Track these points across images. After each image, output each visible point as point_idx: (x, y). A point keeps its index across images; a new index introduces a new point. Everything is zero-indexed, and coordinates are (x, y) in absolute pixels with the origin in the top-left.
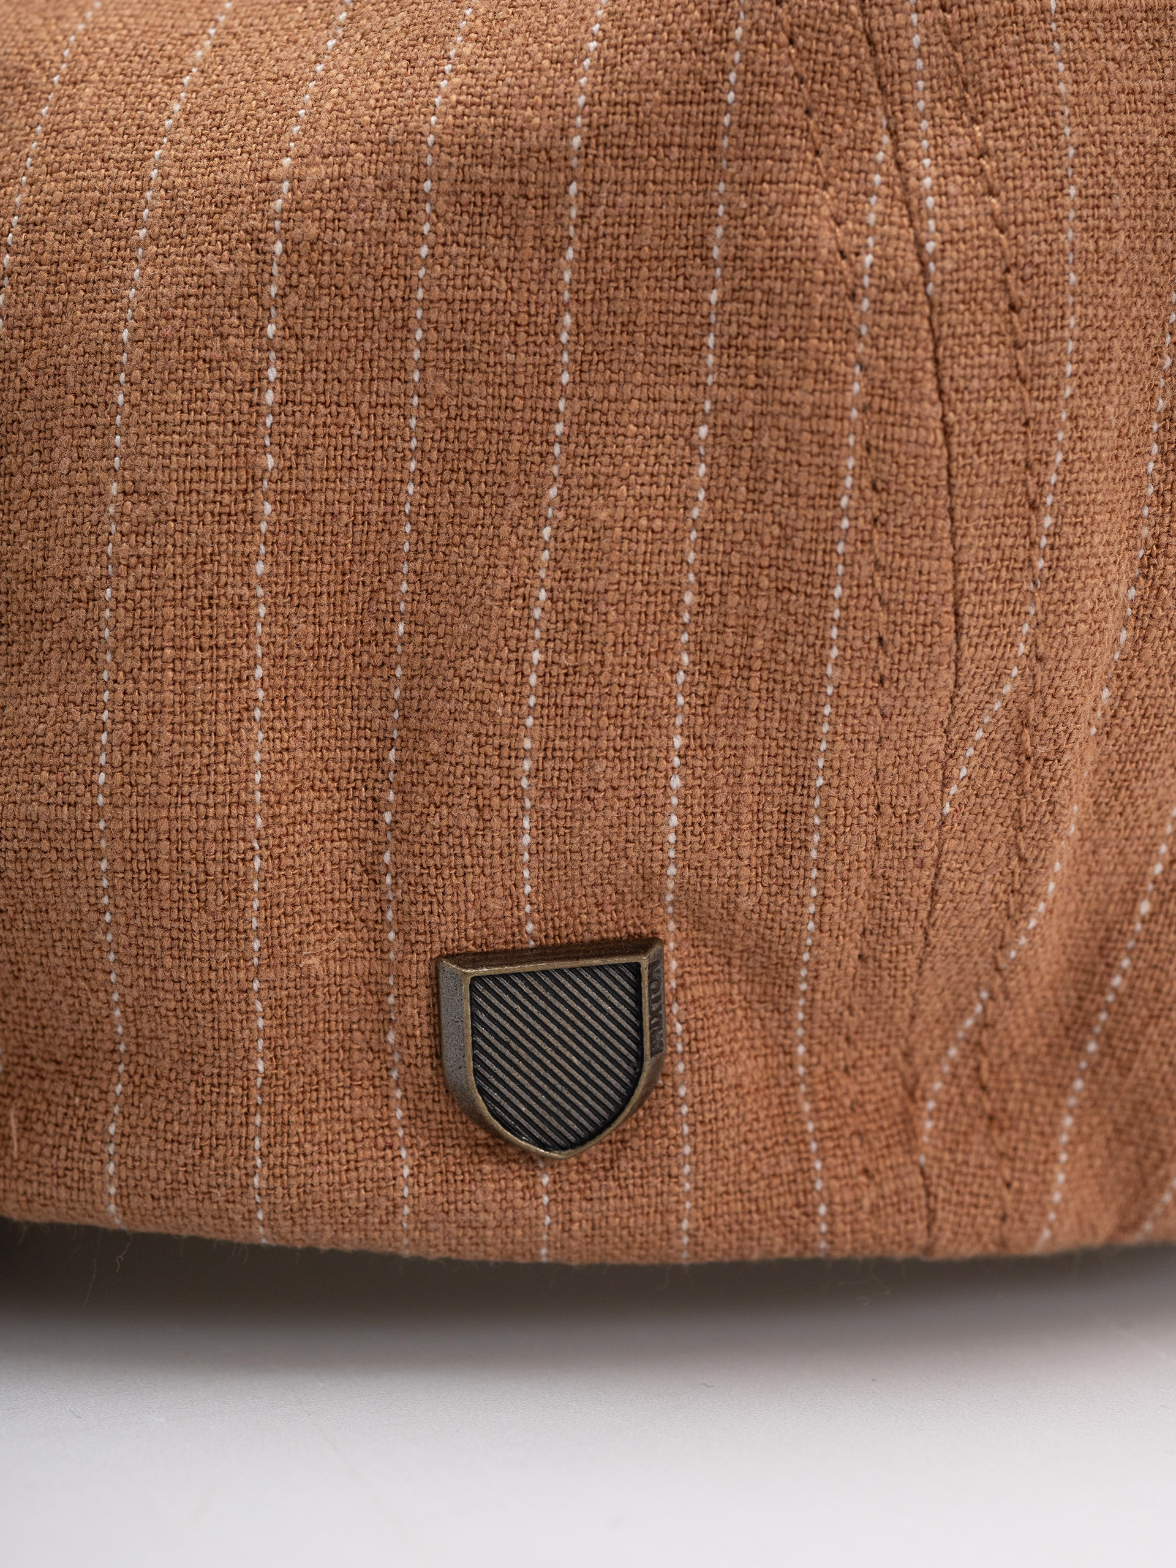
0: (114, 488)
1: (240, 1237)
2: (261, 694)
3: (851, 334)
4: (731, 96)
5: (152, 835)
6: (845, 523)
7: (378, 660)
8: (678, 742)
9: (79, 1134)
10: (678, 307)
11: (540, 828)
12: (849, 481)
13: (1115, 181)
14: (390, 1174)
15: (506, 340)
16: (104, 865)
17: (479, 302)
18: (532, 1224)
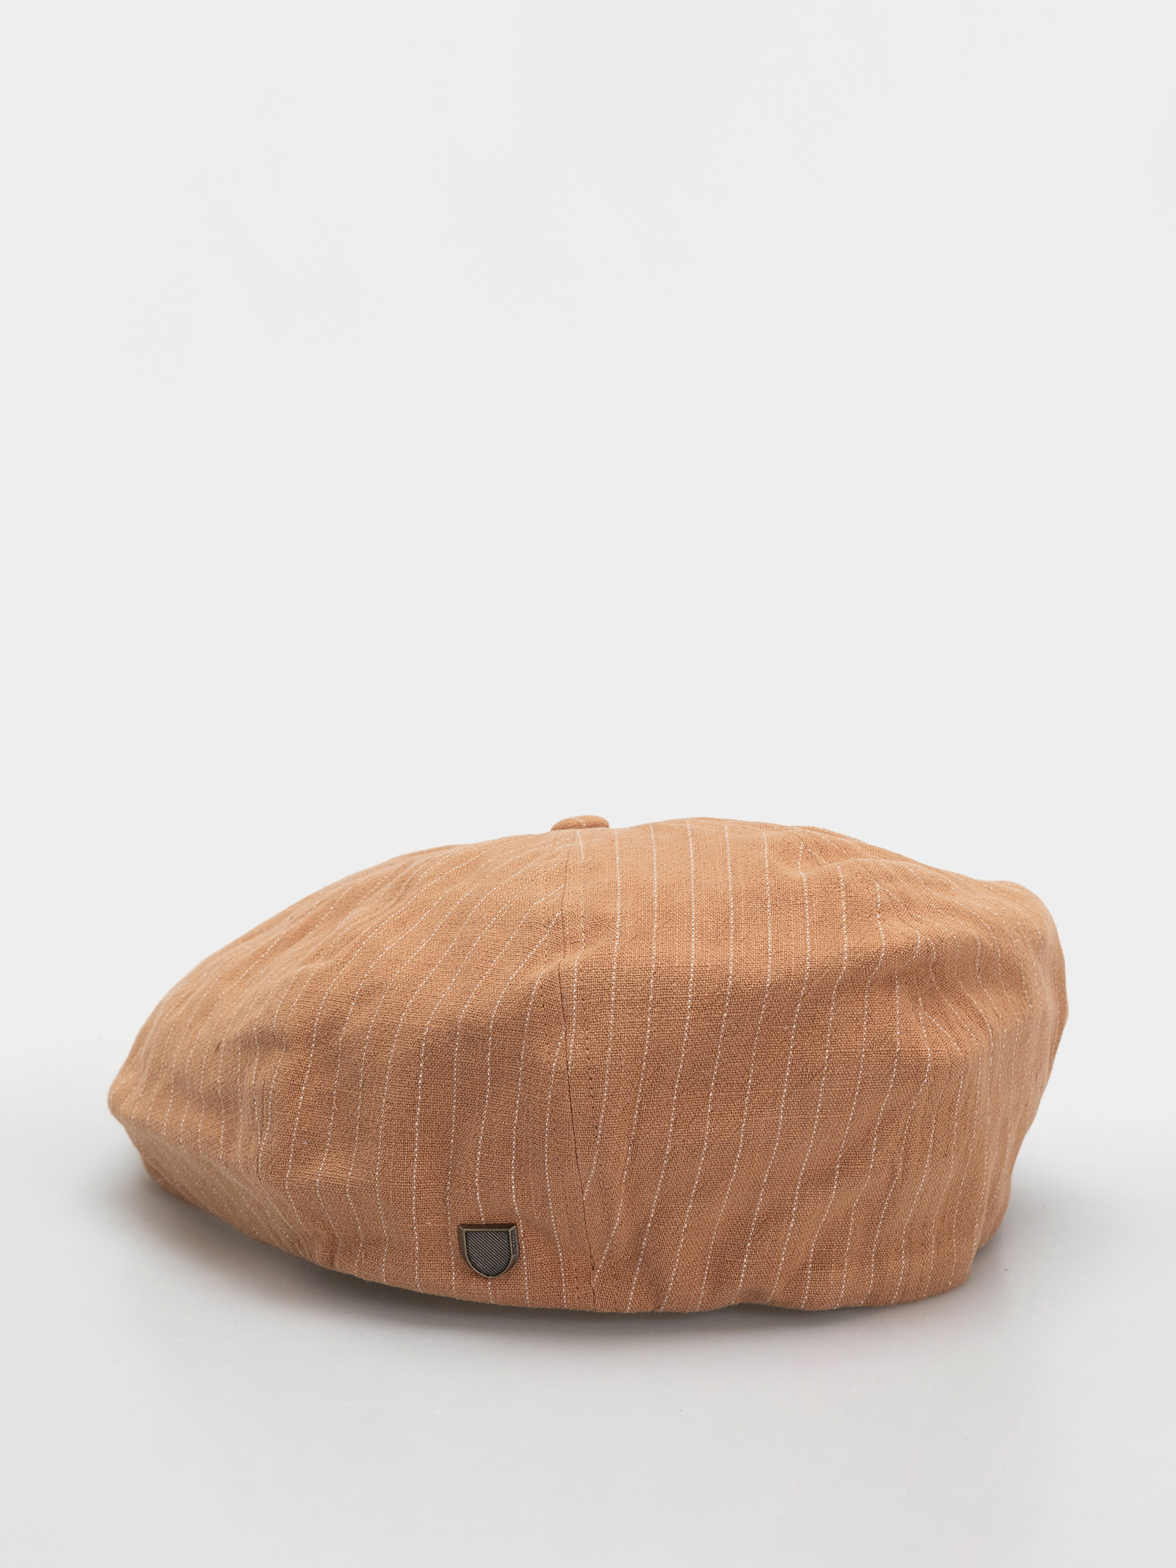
0: (384, 1100)
1: (415, 1290)
2: (416, 1155)
3: (549, 1083)
4: (527, 1019)
5: (388, 1189)
6: (547, 1129)
7: (447, 1148)
8: (513, 1177)
9: (377, 1260)
10: (513, 1070)
11: (481, 1195)
12: (548, 1119)
13: (623, 1046)
14: (449, 1278)
15: (475, 1073)
16: (378, 1195)
17: (469, 1063)
18: (486, 1294)
